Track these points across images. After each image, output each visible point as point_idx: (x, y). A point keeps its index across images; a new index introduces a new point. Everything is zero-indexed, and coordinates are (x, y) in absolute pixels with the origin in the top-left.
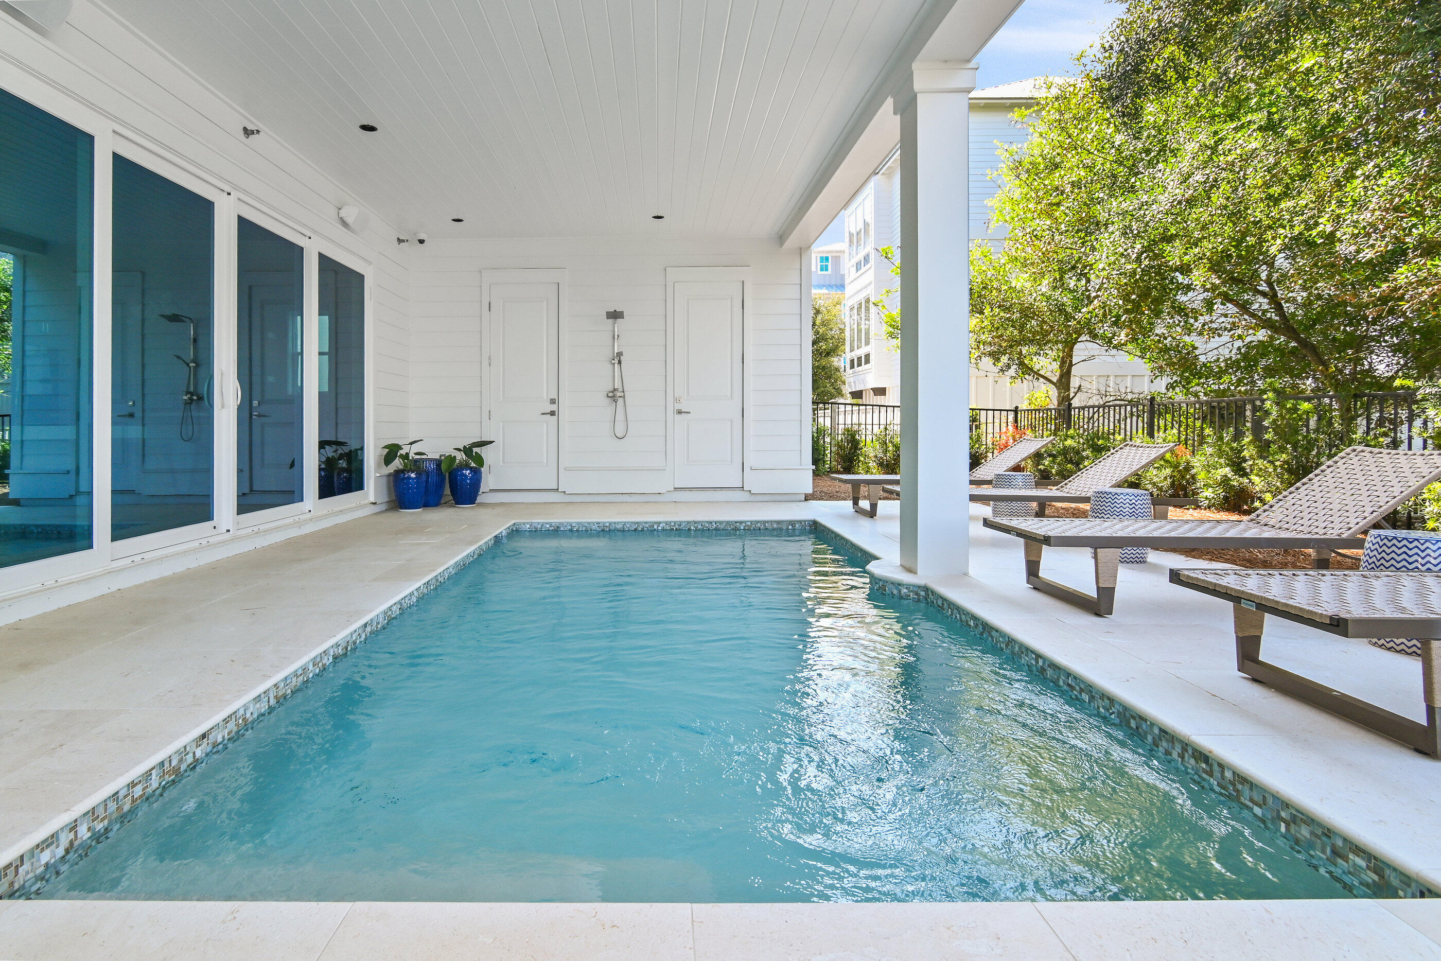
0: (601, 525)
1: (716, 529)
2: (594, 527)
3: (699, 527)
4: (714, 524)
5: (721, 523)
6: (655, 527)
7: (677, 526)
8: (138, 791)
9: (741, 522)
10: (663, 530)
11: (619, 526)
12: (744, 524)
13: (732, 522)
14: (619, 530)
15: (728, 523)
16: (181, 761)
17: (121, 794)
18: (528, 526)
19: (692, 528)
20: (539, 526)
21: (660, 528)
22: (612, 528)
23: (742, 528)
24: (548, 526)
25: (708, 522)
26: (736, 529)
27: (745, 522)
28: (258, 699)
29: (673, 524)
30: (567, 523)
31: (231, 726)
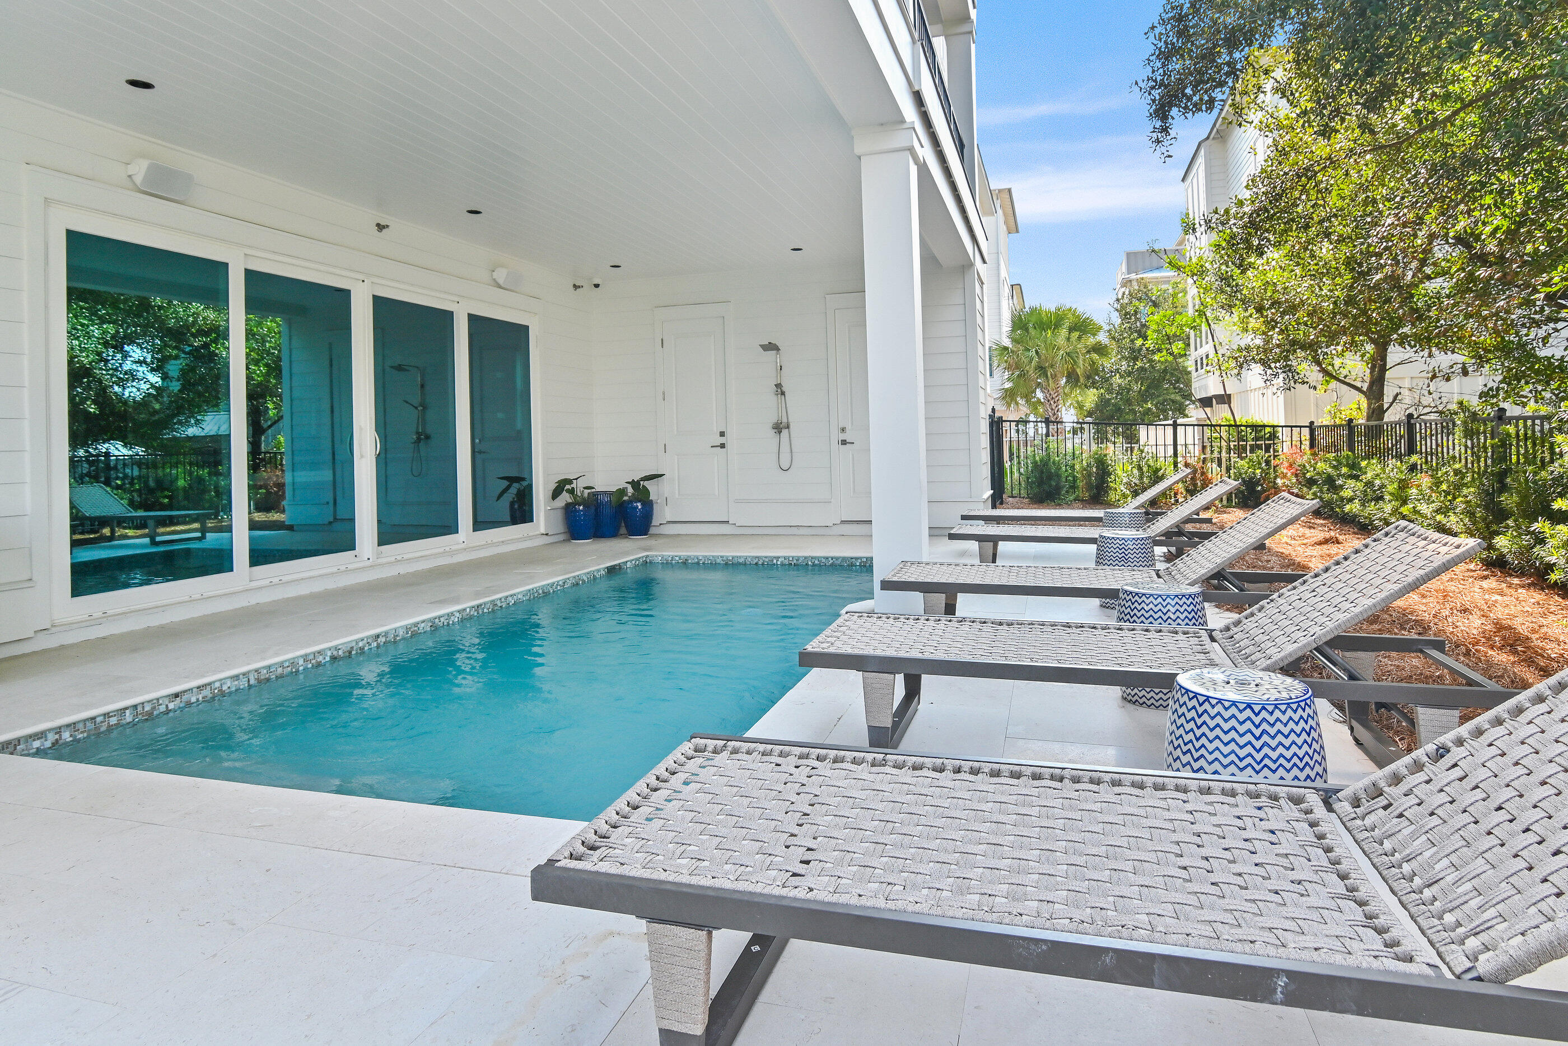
0: (725, 559)
1: (832, 565)
2: (718, 561)
3: (816, 562)
4: (830, 559)
5: (837, 558)
6: (775, 561)
7: (795, 561)
8: (113, 721)
9: (857, 559)
10: (782, 565)
11: (741, 560)
12: (859, 561)
13: (848, 558)
14: (740, 564)
15: (844, 559)
16: (154, 708)
17: (99, 720)
18: (660, 558)
19: (810, 563)
20: (670, 559)
21: (779, 563)
22: (735, 561)
23: (858, 564)
24: (677, 558)
25: (824, 558)
26: (852, 565)
27: (861, 558)
28: (236, 677)
29: (791, 559)
30: (695, 556)
31: (207, 692)
